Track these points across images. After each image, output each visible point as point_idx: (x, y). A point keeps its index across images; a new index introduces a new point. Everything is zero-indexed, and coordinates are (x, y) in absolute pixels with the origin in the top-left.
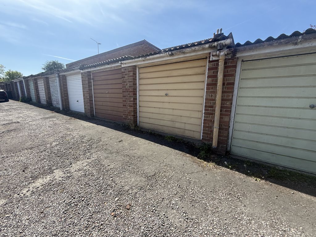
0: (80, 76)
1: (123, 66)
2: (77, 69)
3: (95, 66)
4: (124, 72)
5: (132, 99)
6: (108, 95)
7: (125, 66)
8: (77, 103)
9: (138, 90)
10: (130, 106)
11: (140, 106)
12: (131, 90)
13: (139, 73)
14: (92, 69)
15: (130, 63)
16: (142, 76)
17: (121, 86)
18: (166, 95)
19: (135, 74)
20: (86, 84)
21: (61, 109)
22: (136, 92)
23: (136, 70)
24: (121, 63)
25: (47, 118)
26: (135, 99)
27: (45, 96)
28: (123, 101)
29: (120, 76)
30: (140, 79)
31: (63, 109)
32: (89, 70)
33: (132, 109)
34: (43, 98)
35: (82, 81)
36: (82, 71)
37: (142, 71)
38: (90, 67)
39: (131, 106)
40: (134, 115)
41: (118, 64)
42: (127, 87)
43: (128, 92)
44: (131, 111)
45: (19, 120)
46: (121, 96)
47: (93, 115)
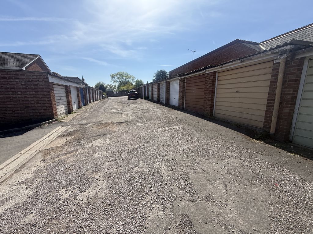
0: (178, 81)
1: (206, 73)
2: (177, 77)
3: (188, 74)
4: (207, 77)
5: (210, 96)
6: (194, 94)
7: (208, 72)
8: (174, 99)
9: (216, 89)
10: (208, 101)
11: (216, 101)
12: (210, 89)
13: (218, 76)
14: (186, 76)
15: (212, 70)
16: (220, 78)
17: (203, 87)
18: (238, 92)
19: (215, 77)
20: (182, 86)
21: (165, 104)
22: (215, 90)
23: (216, 74)
24: (205, 71)
25: (159, 108)
26: (213, 96)
27: (156, 95)
28: (204, 97)
29: (204, 79)
30: (218, 81)
31: (166, 104)
32: (184, 77)
33: (210, 103)
34: (155, 97)
35: (179, 84)
36: (180, 78)
37: (220, 74)
38: (185, 75)
39: (210, 101)
40: (211, 108)
41: (203, 71)
42: (208, 87)
43: (208, 90)
44: (209, 104)
45: (146, 108)
46: (203, 94)
47: (183, 108)
